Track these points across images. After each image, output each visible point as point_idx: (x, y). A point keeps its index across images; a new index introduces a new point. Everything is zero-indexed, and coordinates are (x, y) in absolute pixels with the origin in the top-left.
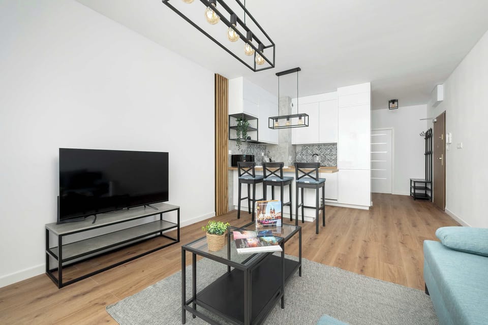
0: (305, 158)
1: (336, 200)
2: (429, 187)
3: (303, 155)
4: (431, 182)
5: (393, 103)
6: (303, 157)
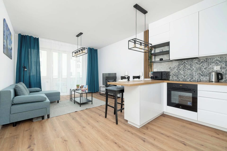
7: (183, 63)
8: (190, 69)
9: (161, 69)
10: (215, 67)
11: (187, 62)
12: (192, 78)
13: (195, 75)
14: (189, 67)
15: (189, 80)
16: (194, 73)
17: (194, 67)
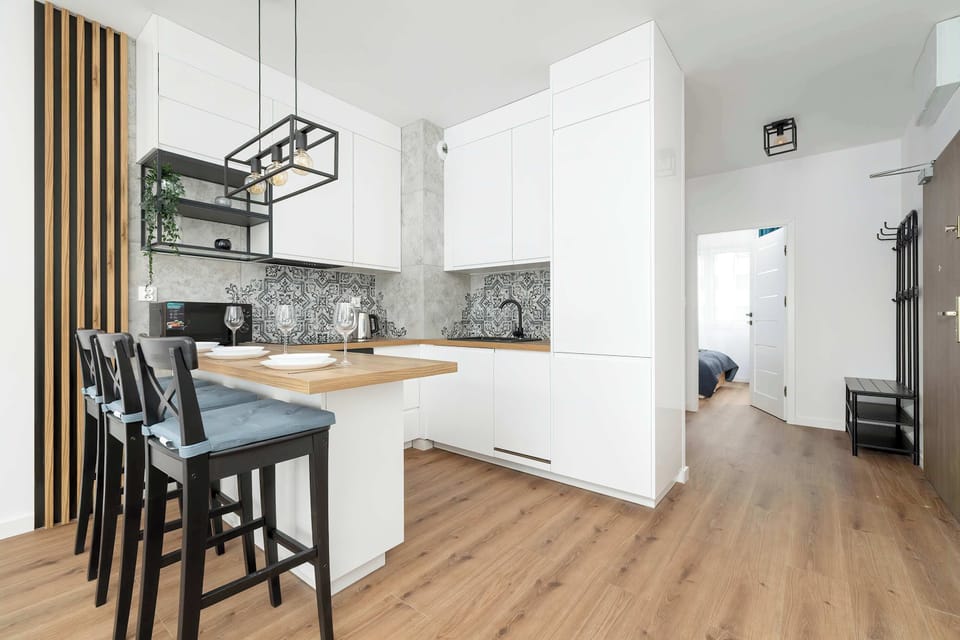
0: (492, 315)
1: (548, 462)
2: (909, 409)
3: (487, 303)
4: (915, 397)
5: (780, 132)
6: (488, 309)
7: (279, 273)
8: (301, 300)
9: (181, 288)
10: (353, 299)
11: (291, 274)
12: (306, 332)
13: (312, 320)
14: (298, 293)
15: (299, 340)
16: (312, 315)
17: (310, 295)
